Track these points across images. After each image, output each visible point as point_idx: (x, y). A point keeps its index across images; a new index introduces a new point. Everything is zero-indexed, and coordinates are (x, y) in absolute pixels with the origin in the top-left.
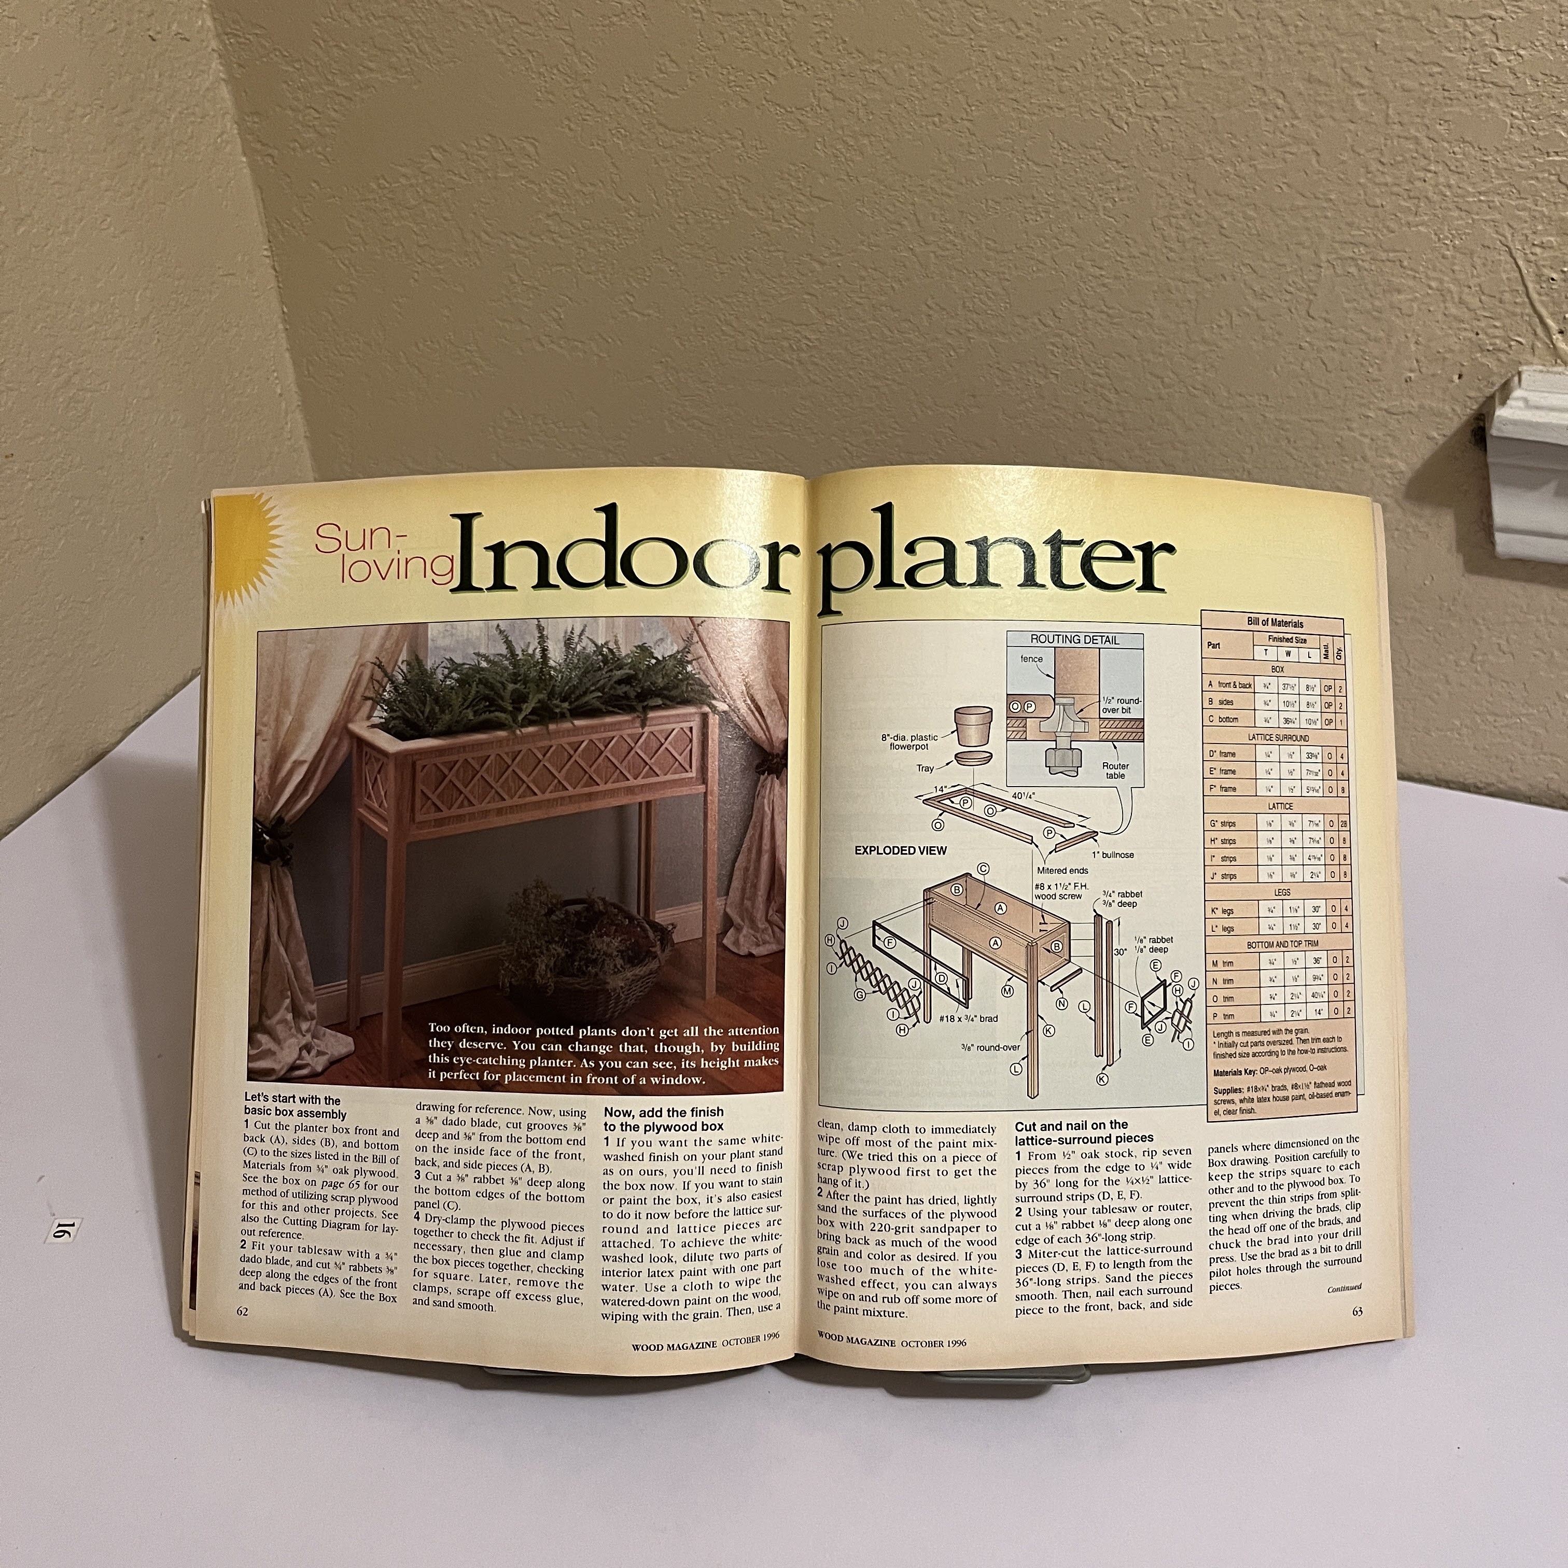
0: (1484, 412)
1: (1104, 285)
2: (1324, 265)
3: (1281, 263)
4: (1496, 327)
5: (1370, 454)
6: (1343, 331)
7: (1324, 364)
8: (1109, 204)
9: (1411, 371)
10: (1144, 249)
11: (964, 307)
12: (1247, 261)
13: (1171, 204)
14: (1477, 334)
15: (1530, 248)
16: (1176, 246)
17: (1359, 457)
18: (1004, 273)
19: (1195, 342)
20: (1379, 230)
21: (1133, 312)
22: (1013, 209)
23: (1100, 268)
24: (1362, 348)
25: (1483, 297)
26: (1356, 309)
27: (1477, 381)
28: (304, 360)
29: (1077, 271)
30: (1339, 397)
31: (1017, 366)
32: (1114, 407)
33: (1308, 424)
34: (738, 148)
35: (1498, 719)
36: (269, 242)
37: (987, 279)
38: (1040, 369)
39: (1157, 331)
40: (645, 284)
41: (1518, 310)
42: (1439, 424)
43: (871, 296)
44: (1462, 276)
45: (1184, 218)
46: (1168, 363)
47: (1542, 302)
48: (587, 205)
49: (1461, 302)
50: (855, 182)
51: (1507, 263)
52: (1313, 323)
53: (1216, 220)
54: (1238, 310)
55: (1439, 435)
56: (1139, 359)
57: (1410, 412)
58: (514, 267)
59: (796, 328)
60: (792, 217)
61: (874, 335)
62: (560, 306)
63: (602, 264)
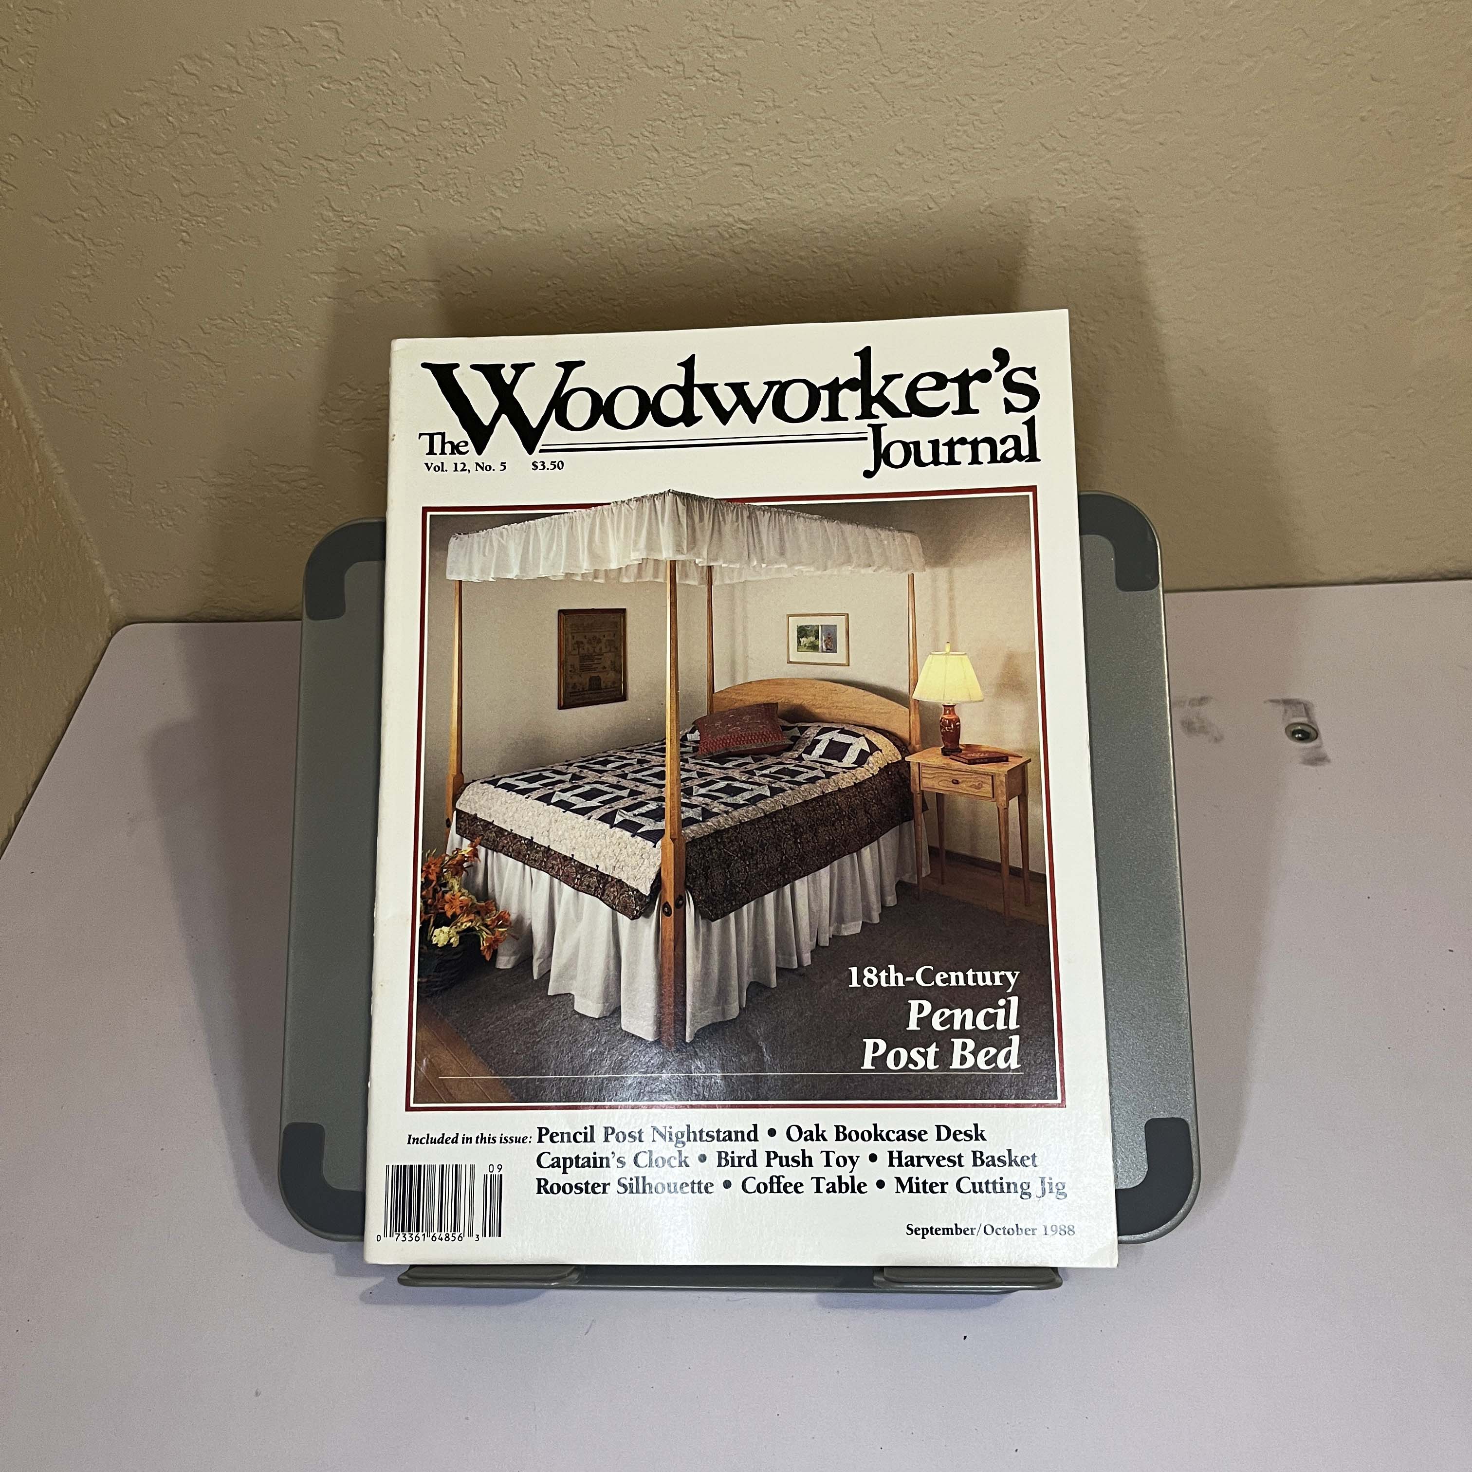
1: (1122, 86)
38: (1043, 205)
40: (515, 191)
43: (822, 153)
50: (793, 8)
58: (327, 201)
59: (726, 212)
60: (712, 69)
61: (830, 201)
62: (399, 241)
63: (451, 176)
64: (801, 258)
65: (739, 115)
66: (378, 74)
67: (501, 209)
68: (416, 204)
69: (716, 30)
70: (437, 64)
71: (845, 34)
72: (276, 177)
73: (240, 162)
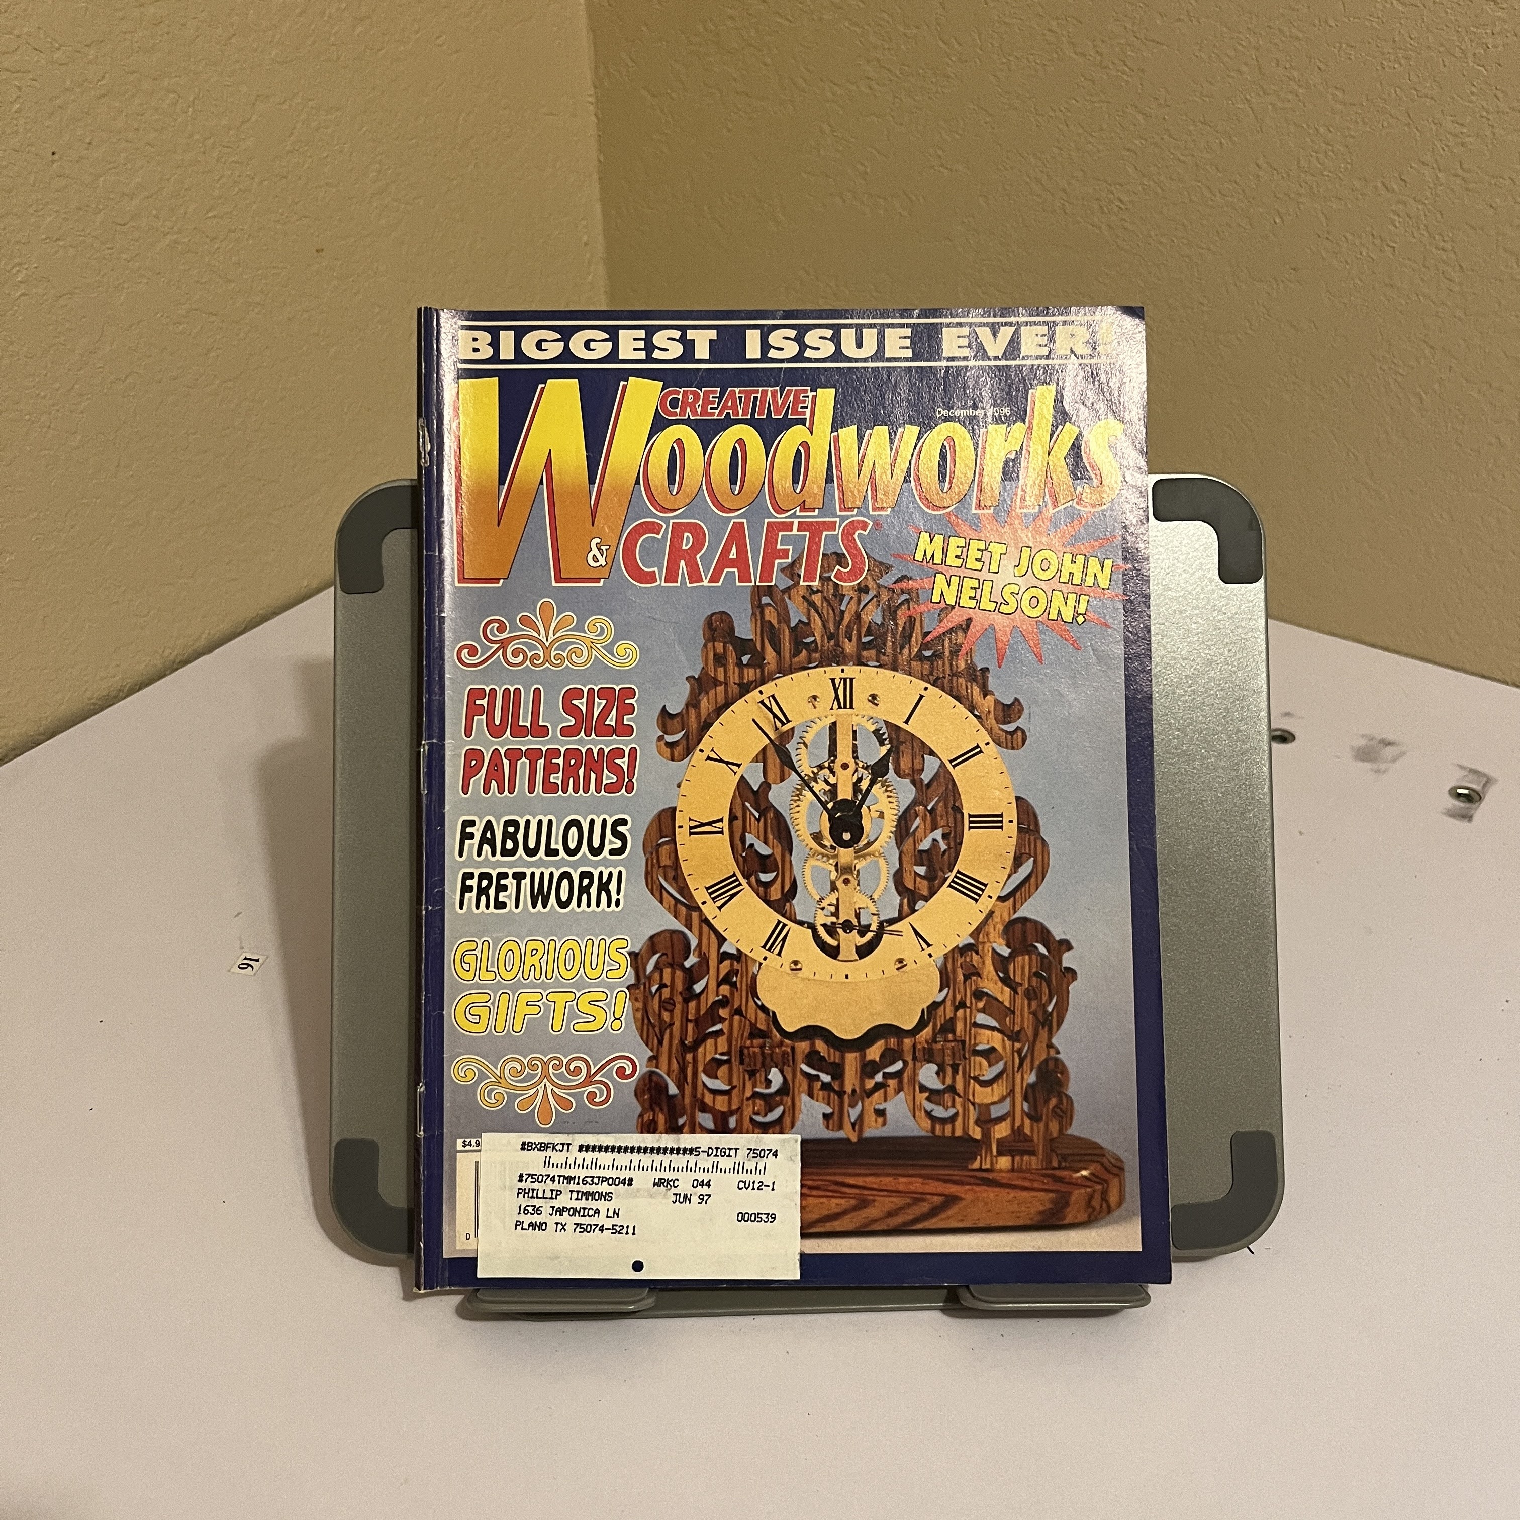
1: (1463, 145)
8: (1480, 50)
11: (1299, 167)
18: (1349, 128)
22: (1366, 55)
23: (1463, 125)
28: (613, 212)
29: (1433, 127)
31: (1349, 236)
32: (1456, 288)
36: (595, 88)
37: (1330, 135)
38: (1376, 242)
40: (957, 136)
43: (1196, 154)
50: (1196, 23)
56: (1493, 233)
58: (826, 116)
59: (1109, 188)
60: (1122, 63)
62: (867, 160)
64: (1161, 243)
65: (1136, 107)
66: (882, 22)
67: (943, 150)
68: (886, 132)
69: (1134, 31)
70: (926, 23)
71: (1231, 53)
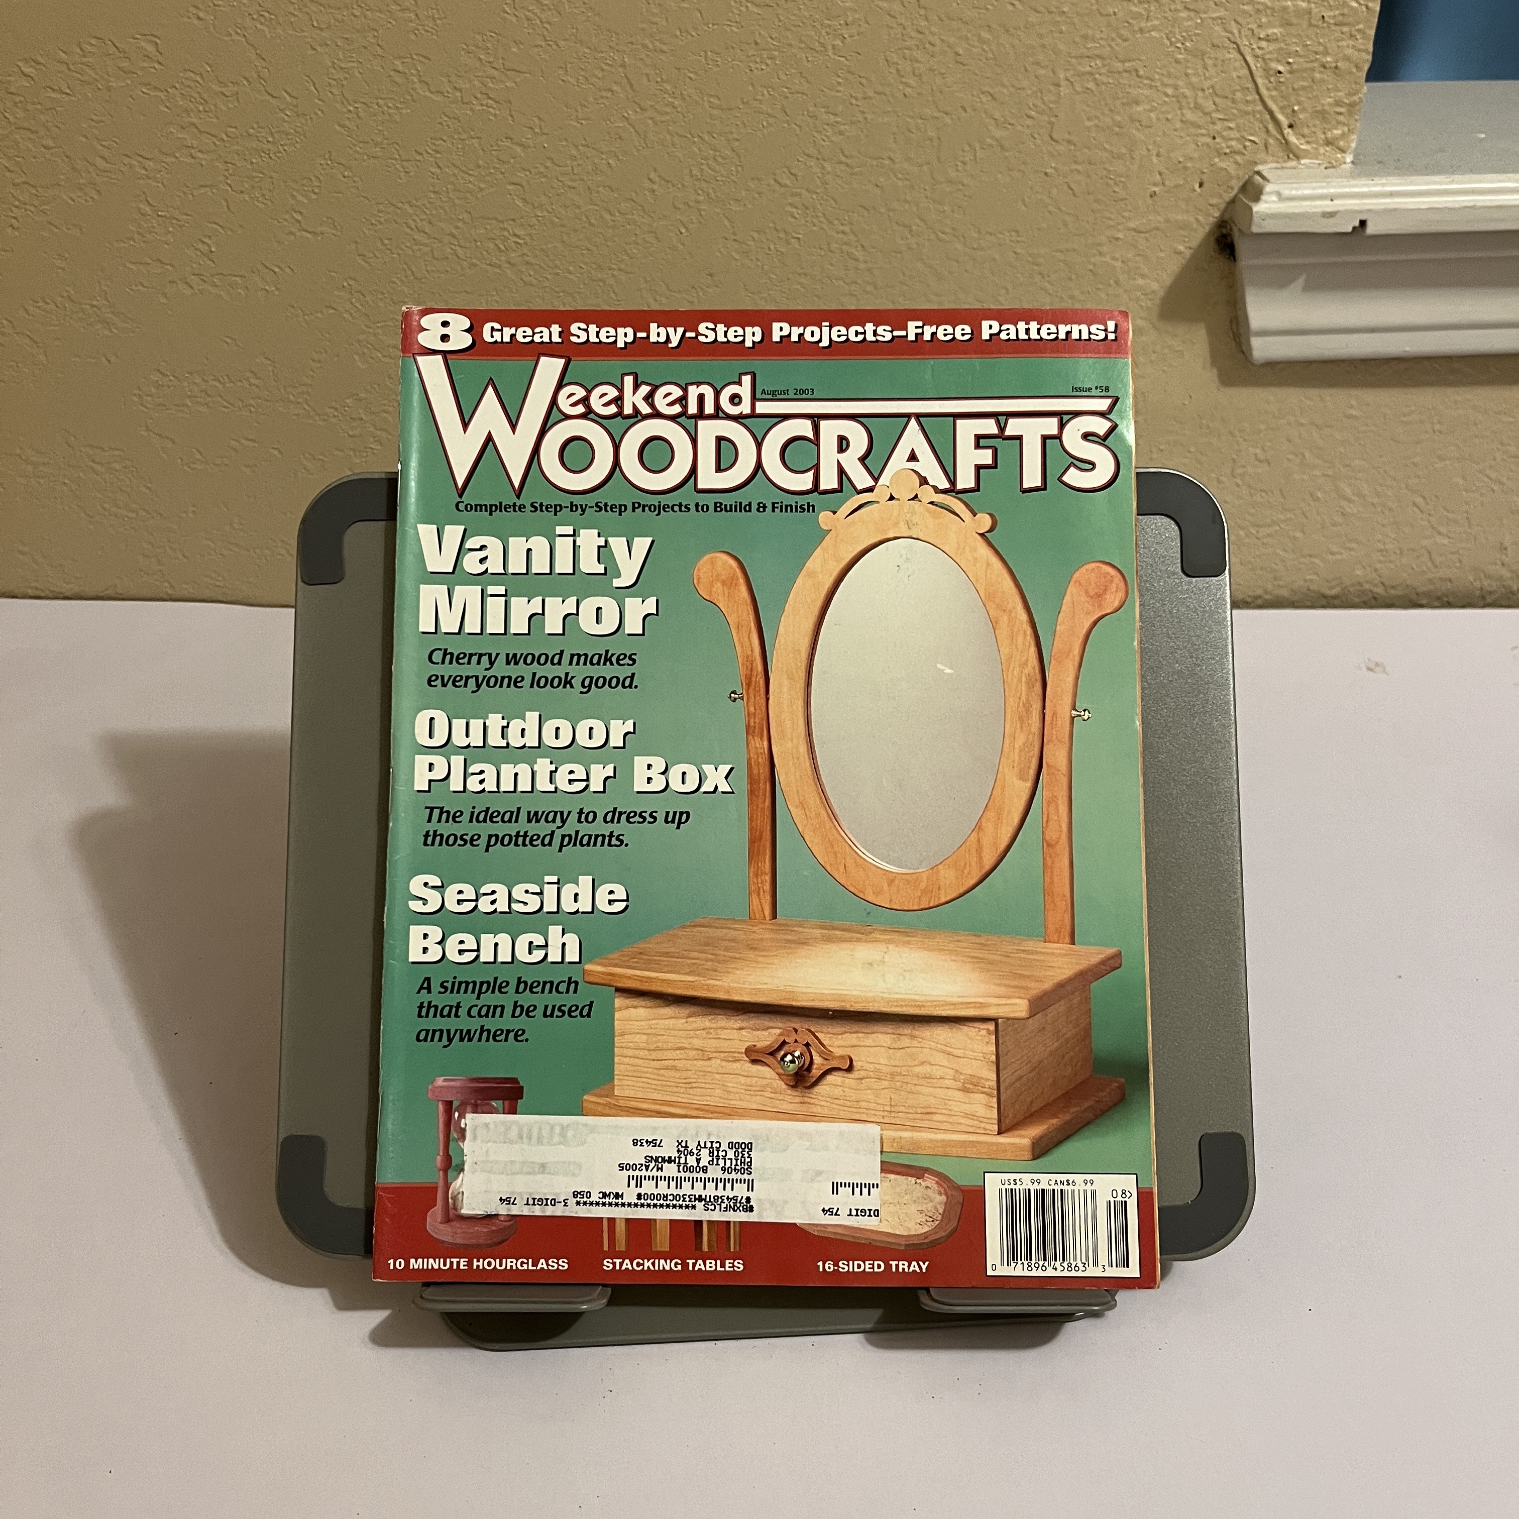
0: (1226, 217)
1: (841, 133)
2: (1063, 83)
3: (1019, 86)
4: (1231, 128)
5: (1121, 277)
6: (1086, 151)
7: (1072, 189)
8: (838, 42)
9: (1155, 185)
10: (880, 89)
11: (692, 176)
12: (985, 89)
13: (903, 35)
14: (1214, 138)
15: (1257, 43)
16: (912, 82)
17: (1112, 282)
18: (731, 133)
19: (941, 183)
20: (1113, 40)
21: (874, 159)
22: (733, 60)
24: (1107, 166)
25: (1217, 100)
26: (1097, 126)
27: (1217, 187)
29: (809, 120)
30: (1088, 222)
31: (755, 235)
33: (1059, 254)
34: (411, 21)
35: (1261, 530)
37: (714, 141)
38: (780, 235)
39: (900, 176)
40: (314, 196)
41: (1249, 109)
42: (1185, 237)
43: (585, 178)
44: (1194, 80)
45: (918, 49)
46: (914, 209)
47: (1272, 97)
48: (229, 109)
49: (1197, 107)
50: (554, 47)
51: (1236, 60)
52: (1058, 147)
53: (949, 46)
54: (980, 142)
55: (1186, 248)
56: (883, 210)
57: (1157, 229)
58: (144, 196)
59: (501, 225)
60: (485, 96)
61: (593, 221)
62: (209, 237)
63: (257, 180)
64: (570, 272)
65: (511, 139)
66: (192, 84)
67: (301, 213)
69: (490, 62)
70: (245, 78)
71: (599, 74)
72: (99, 172)
73: (67, 157)
